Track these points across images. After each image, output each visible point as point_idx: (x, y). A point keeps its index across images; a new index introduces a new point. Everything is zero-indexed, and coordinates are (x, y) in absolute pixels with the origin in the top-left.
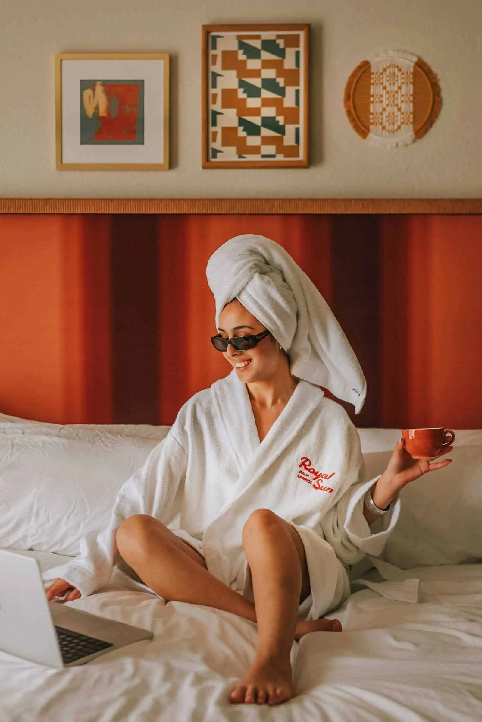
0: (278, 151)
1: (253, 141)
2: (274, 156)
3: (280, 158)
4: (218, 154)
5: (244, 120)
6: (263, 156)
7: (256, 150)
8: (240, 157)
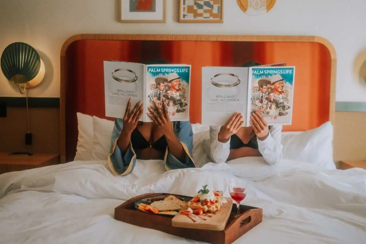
0: (211, 16)
1: (200, 11)
2: (209, 18)
3: (211, 18)
4: (186, 17)
5: (197, 2)
6: (204, 18)
7: (201, 15)
8: (195, 18)
